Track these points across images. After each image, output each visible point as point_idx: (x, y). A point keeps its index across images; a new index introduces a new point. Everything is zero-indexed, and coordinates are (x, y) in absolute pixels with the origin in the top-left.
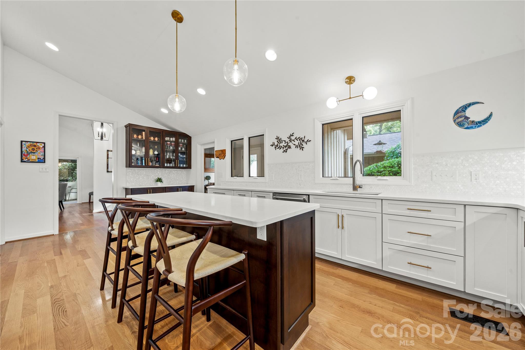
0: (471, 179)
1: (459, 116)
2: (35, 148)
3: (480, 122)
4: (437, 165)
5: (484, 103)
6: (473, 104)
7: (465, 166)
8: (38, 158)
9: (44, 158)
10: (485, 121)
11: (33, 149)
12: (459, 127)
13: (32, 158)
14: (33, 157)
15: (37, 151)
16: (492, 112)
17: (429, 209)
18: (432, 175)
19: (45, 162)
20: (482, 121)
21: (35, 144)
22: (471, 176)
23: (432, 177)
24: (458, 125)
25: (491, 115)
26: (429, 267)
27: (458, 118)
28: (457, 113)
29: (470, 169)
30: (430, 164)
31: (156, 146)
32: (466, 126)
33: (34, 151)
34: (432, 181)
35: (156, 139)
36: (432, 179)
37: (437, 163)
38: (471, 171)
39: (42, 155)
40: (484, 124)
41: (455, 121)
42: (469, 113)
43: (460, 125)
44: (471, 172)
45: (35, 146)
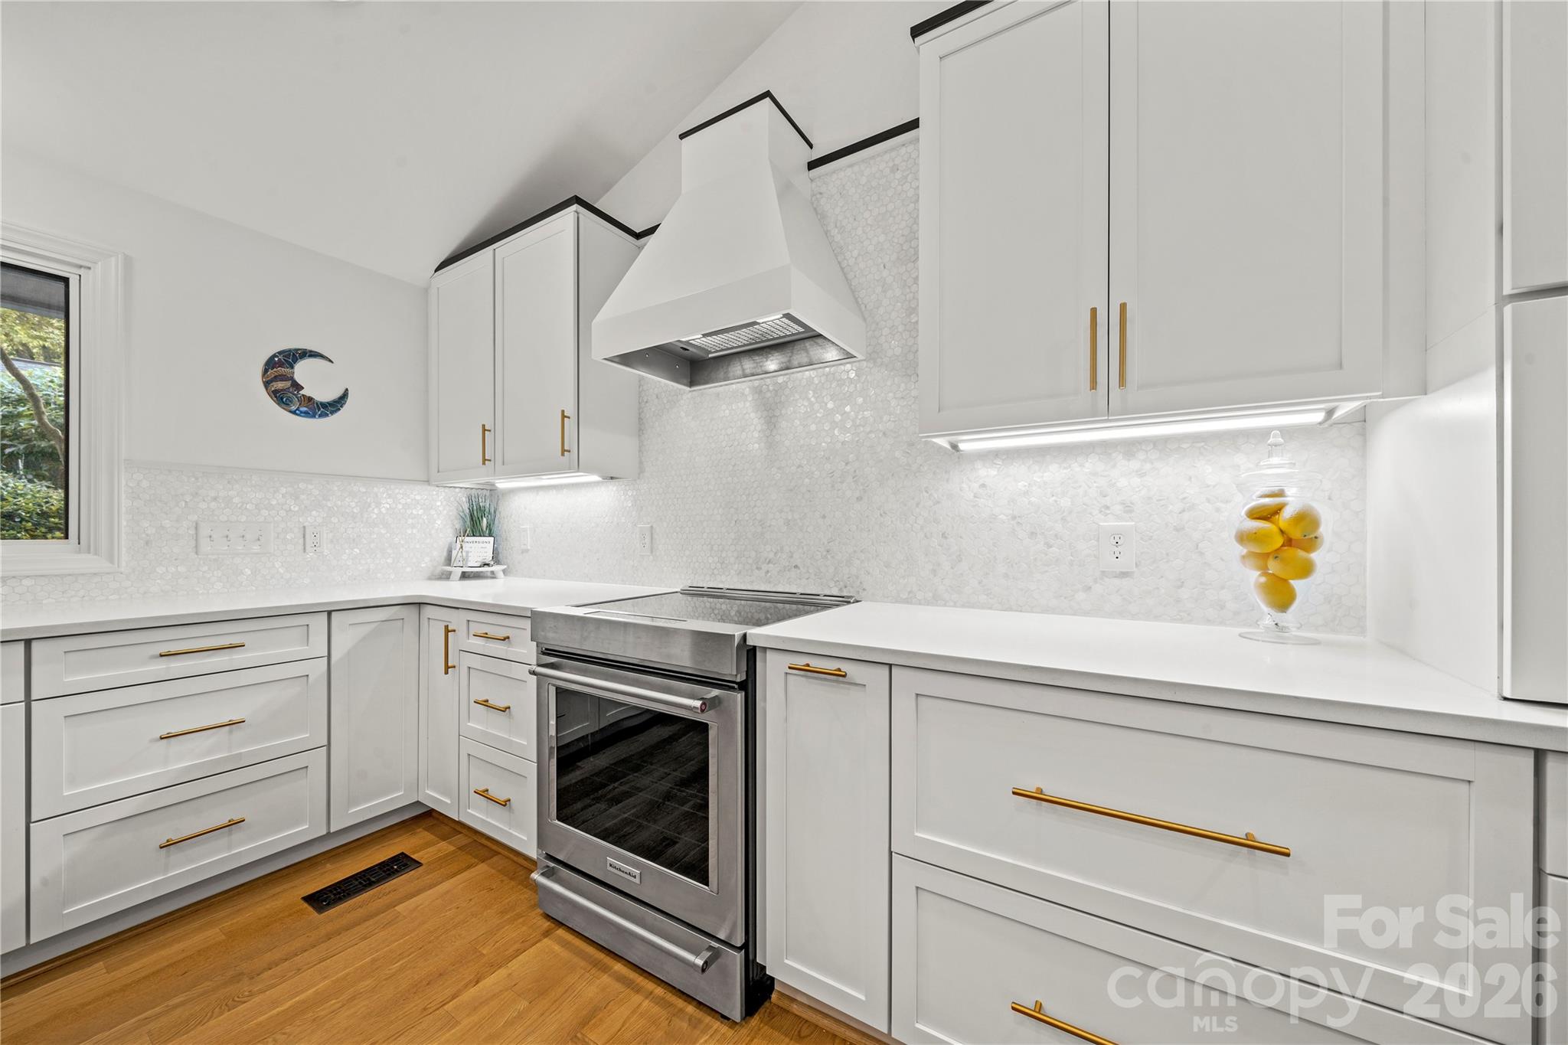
0: (304, 544)
1: (280, 375)
3: (324, 405)
4: (213, 505)
5: (332, 362)
6: (310, 356)
7: (290, 510)
10: (334, 406)
12: (278, 404)
16: (347, 390)
17: (235, 640)
18: (196, 534)
20: (328, 403)
22: (304, 537)
23: (196, 540)
24: (276, 397)
25: (345, 396)
26: (236, 818)
27: (276, 378)
28: (270, 364)
29: (301, 520)
30: (191, 500)
32: (293, 408)
34: (197, 553)
36: (196, 547)
37: (215, 499)
38: (305, 524)
40: (332, 413)
41: (267, 384)
42: (302, 371)
43: (281, 398)
44: (304, 527)
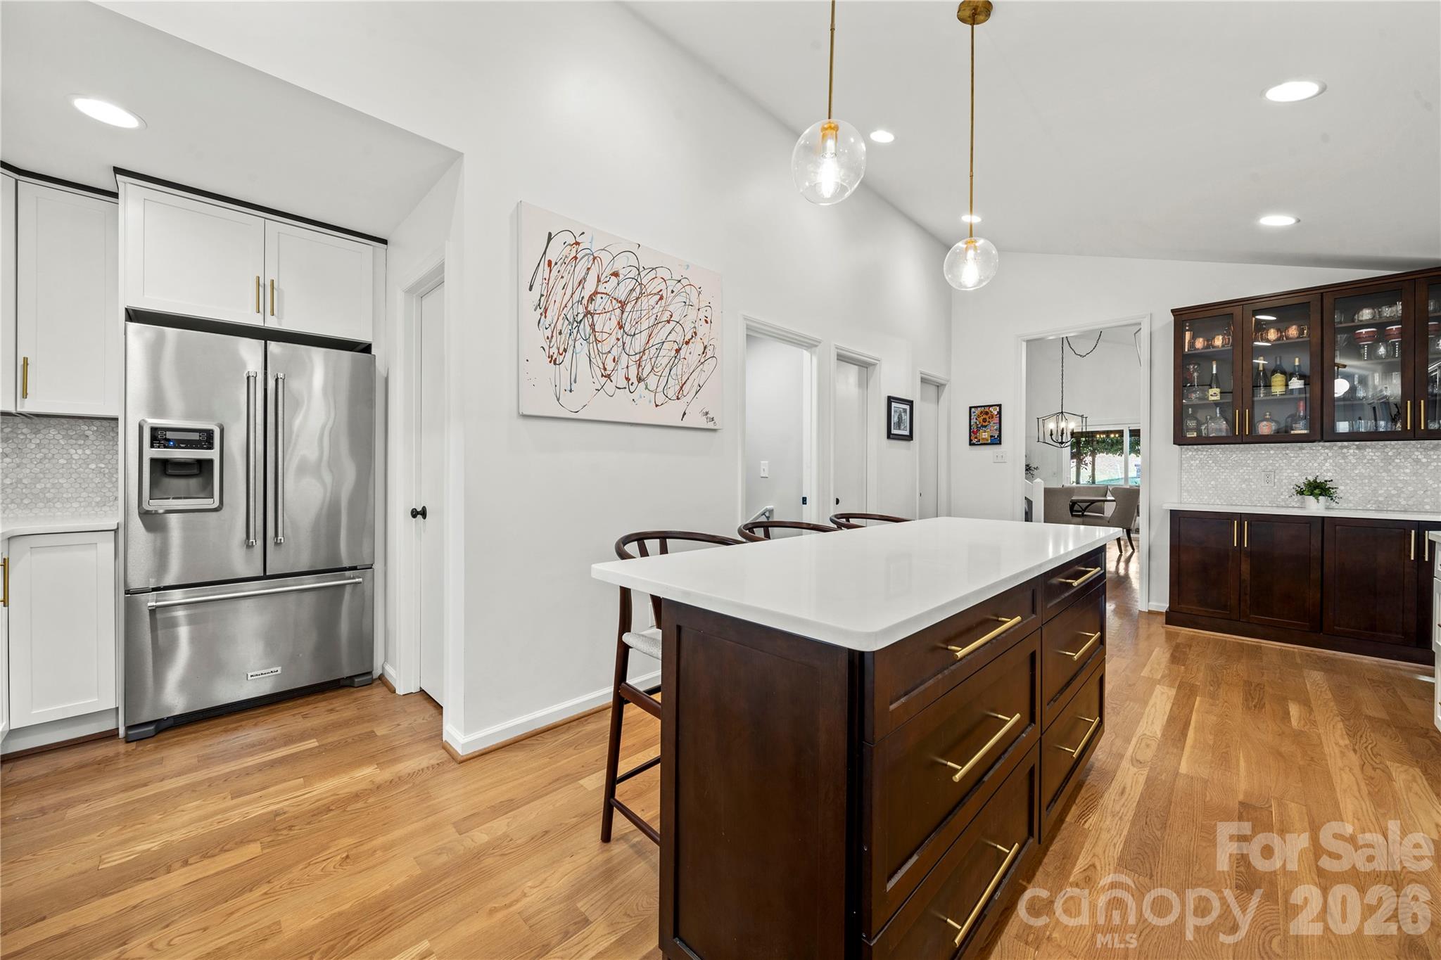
2: (987, 417)
8: (991, 436)
9: (1000, 436)
11: (985, 420)
13: (983, 437)
14: (985, 435)
15: (989, 422)
19: (1000, 443)
21: (987, 409)
31: (1297, 359)
33: (986, 423)
35: (1293, 331)
39: (996, 430)
45: (987, 413)
